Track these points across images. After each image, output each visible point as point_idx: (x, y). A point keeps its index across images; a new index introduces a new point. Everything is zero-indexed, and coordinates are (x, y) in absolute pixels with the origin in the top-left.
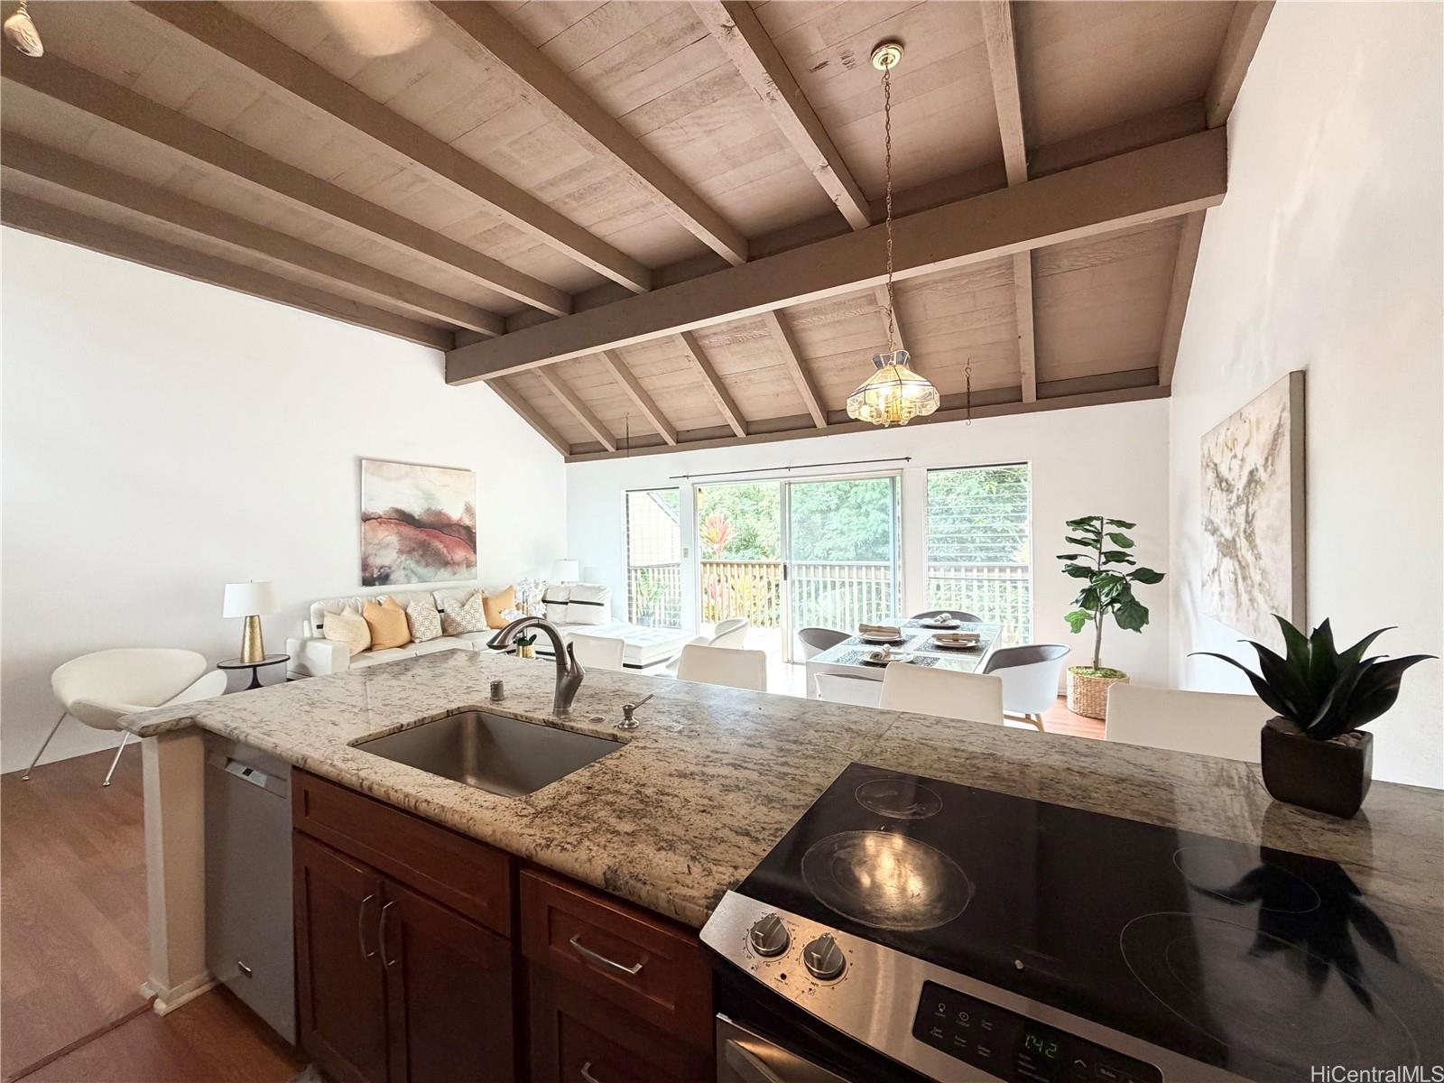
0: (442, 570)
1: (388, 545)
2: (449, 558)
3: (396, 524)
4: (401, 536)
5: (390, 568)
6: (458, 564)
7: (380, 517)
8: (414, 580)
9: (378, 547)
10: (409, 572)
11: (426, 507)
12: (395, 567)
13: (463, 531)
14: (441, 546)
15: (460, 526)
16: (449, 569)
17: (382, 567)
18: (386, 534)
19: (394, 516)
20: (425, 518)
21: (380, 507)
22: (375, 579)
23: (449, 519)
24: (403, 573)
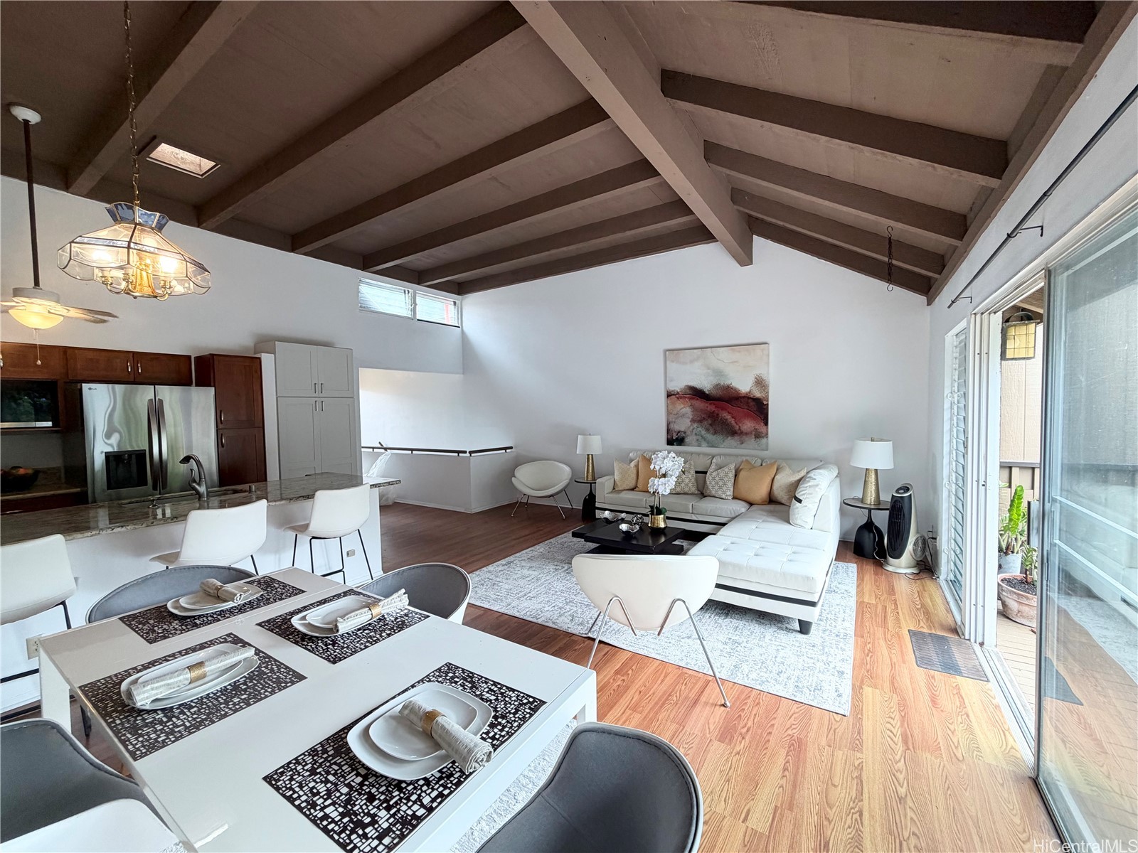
0: (730, 438)
1: (684, 415)
2: (737, 428)
3: (690, 399)
4: (693, 408)
5: (685, 433)
6: (746, 434)
7: (678, 393)
8: (704, 444)
9: (678, 416)
10: (700, 437)
11: (715, 382)
12: (688, 433)
13: (752, 403)
14: (729, 417)
15: (749, 398)
16: (736, 438)
17: (679, 432)
18: (682, 406)
19: (688, 392)
20: (714, 392)
21: (678, 385)
22: (675, 441)
23: (736, 391)
24: (695, 437)
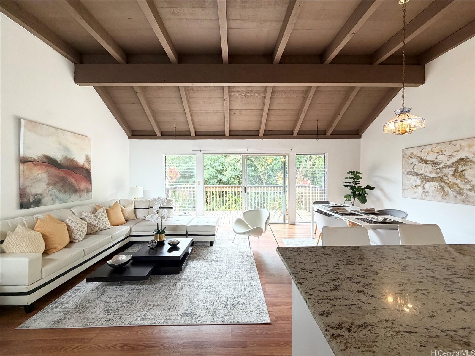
0: (74, 194)
1: (41, 180)
2: (78, 188)
3: (46, 166)
4: (49, 173)
5: (41, 195)
6: (83, 191)
7: (35, 161)
8: (57, 202)
9: (33, 181)
10: (54, 197)
11: (64, 155)
12: (45, 195)
13: (85, 172)
14: (73, 180)
15: (83, 168)
16: (78, 194)
17: (36, 195)
18: (39, 172)
19: (44, 160)
20: (64, 163)
21: (35, 153)
22: (31, 203)
23: (77, 163)
24: (50, 198)
